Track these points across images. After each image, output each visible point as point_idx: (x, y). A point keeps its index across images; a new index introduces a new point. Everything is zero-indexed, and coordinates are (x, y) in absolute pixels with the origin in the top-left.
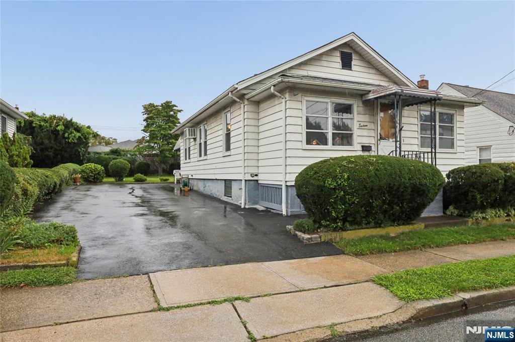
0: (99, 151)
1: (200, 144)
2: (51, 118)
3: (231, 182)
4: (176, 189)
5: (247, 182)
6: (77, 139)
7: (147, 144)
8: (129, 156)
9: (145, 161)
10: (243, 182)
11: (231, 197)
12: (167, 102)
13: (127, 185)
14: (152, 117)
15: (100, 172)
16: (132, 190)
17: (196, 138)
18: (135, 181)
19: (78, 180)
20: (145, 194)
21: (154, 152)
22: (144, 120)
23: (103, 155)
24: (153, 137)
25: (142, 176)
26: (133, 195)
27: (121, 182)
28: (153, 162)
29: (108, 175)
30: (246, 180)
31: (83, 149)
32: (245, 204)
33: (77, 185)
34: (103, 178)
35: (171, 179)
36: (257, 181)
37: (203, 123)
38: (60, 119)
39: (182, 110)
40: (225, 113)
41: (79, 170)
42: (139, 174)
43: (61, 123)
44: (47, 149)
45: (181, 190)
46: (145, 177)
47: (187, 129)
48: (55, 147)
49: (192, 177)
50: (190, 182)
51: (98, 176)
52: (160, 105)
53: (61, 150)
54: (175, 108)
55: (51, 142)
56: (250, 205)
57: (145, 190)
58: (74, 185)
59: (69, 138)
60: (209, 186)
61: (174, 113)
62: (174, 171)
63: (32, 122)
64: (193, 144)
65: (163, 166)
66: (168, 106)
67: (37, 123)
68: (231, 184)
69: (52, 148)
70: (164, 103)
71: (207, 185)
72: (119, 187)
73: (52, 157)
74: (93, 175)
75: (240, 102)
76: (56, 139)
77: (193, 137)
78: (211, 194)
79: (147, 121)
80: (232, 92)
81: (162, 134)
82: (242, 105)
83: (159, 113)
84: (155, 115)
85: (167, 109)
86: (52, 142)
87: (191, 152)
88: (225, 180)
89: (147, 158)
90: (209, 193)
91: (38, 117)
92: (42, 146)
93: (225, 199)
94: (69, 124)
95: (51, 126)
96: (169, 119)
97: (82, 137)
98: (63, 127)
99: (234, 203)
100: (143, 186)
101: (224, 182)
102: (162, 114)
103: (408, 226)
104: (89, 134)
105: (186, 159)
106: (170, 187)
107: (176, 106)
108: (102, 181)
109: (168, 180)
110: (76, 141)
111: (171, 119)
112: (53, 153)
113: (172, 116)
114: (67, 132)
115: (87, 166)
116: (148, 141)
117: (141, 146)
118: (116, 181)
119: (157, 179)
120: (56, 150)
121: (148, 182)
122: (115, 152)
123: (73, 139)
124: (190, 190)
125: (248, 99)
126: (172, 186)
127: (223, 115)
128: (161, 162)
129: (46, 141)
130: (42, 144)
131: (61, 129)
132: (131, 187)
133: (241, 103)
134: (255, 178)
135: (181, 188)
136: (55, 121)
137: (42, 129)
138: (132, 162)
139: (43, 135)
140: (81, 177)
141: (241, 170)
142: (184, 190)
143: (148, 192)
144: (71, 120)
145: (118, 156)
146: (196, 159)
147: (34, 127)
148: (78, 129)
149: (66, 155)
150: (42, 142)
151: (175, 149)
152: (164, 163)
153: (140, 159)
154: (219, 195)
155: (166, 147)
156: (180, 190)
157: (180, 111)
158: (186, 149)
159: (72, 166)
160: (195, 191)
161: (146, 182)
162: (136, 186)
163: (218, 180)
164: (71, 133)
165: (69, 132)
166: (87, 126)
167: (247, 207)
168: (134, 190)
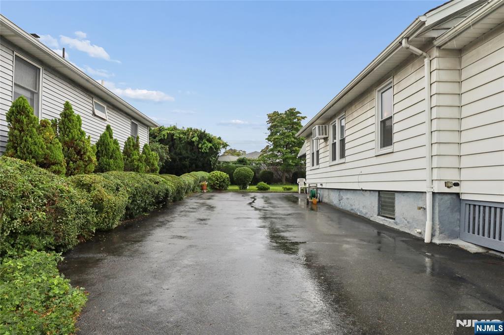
0: (228, 160)
1: (334, 145)
2: (188, 130)
3: (394, 195)
4: (300, 200)
5: (438, 197)
6: (209, 149)
7: (271, 152)
8: (254, 164)
9: (269, 170)
10: (429, 197)
11: (394, 219)
12: (291, 109)
13: (250, 193)
14: (276, 125)
15: (225, 180)
16: (253, 200)
17: (327, 138)
18: (258, 190)
19: (205, 187)
20: (266, 205)
21: (278, 161)
22: (268, 129)
23: (231, 164)
24: (276, 145)
25: (265, 184)
26: (252, 207)
27: (244, 191)
28: (277, 170)
29: (233, 183)
30: (434, 193)
31: (213, 158)
32: (433, 235)
33: (204, 192)
34: (227, 186)
35: (295, 188)
36: (458, 195)
37: (338, 116)
38: (195, 131)
39: (305, 117)
40: (379, 91)
41: (207, 178)
42: (262, 183)
43: (196, 135)
44: (185, 158)
45: (308, 202)
46: (268, 186)
47: (317, 126)
48: (191, 156)
49: (321, 187)
50: (319, 192)
51: (224, 184)
52: (284, 112)
53: (196, 160)
54: (298, 115)
55: (187, 153)
56: (444, 239)
57: (267, 200)
58: (201, 192)
59: (201, 148)
60: (348, 199)
61: (298, 120)
62: (298, 180)
63: (173, 135)
64: (323, 145)
65: (286, 175)
66: (292, 113)
67: (178, 135)
68: (394, 199)
69: (188, 157)
70: (288, 111)
71: (344, 197)
72: (241, 195)
73: (188, 166)
74: (218, 182)
75: (421, 55)
76: (192, 149)
77: (324, 136)
78: (352, 209)
79: (271, 130)
80: (408, 38)
81: (285, 142)
82: (426, 61)
83: (282, 121)
84: (279, 123)
85: (291, 116)
86: (189, 152)
87: (320, 156)
88: (379, 191)
89: (271, 167)
90: (348, 208)
91: (179, 130)
92: (180, 156)
93: (380, 220)
94: (203, 136)
95: (188, 138)
96: (293, 127)
97: (213, 147)
98: (198, 139)
99: (402, 230)
100: (266, 195)
101: (377, 193)
102: (286, 122)
104: (219, 144)
105: (313, 165)
106: (294, 196)
107: (299, 113)
108: (227, 189)
109: (292, 189)
110: (208, 151)
111: (295, 126)
112: (189, 162)
113: (295, 123)
114: (201, 143)
115: (214, 173)
116: (272, 150)
117: (264, 155)
118: (240, 189)
119: (279, 188)
120: (191, 159)
121: (270, 190)
122: (242, 162)
123: (205, 149)
124: (319, 202)
125: (439, 47)
126: (296, 196)
127: (376, 94)
128: (284, 171)
129: (184, 152)
130: (180, 154)
131: (196, 141)
132: (253, 196)
133: (425, 57)
134: (455, 190)
135: (308, 200)
136: (191, 133)
137: (181, 141)
138: (256, 171)
139: (181, 146)
140: (208, 184)
141: (424, 175)
142: (312, 202)
143: (270, 203)
144: (205, 131)
145: (244, 165)
146: (328, 164)
147: (175, 139)
148: (210, 140)
149: (200, 164)
150: (181, 152)
151: (299, 155)
152: (288, 171)
153: (264, 168)
154: (366, 213)
155: (289, 155)
156: (306, 201)
157: (303, 118)
158: (313, 154)
159: (201, 174)
160: (326, 204)
161: (268, 191)
162: (259, 195)
163: (366, 190)
164: (204, 143)
165: (203, 143)
166: (217, 137)
167: (437, 241)
168: (255, 200)
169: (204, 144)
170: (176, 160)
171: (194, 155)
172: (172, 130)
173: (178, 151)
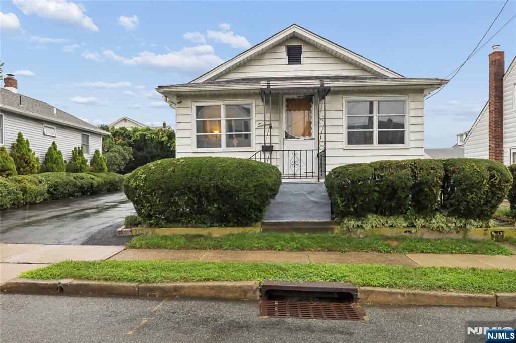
43: (165, 135)
48: (161, 154)
59: (170, 147)
63: (145, 136)
67: (150, 136)
76: (162, 148)
91: (151, 131)
95: (158, 138)
98: (167, 138)
103: (238, 228)
114: (170, 142)
123: (174, 147)
129: (154, 151)
131: (165, 140)
136: (161, 133)
137: (153, 141)
139: (152, 145)
147: (147, 140)
169: (173, 143)
170: (148, 158)
171: (164, 153)
172: (146, 131)
173: (149, 149)
